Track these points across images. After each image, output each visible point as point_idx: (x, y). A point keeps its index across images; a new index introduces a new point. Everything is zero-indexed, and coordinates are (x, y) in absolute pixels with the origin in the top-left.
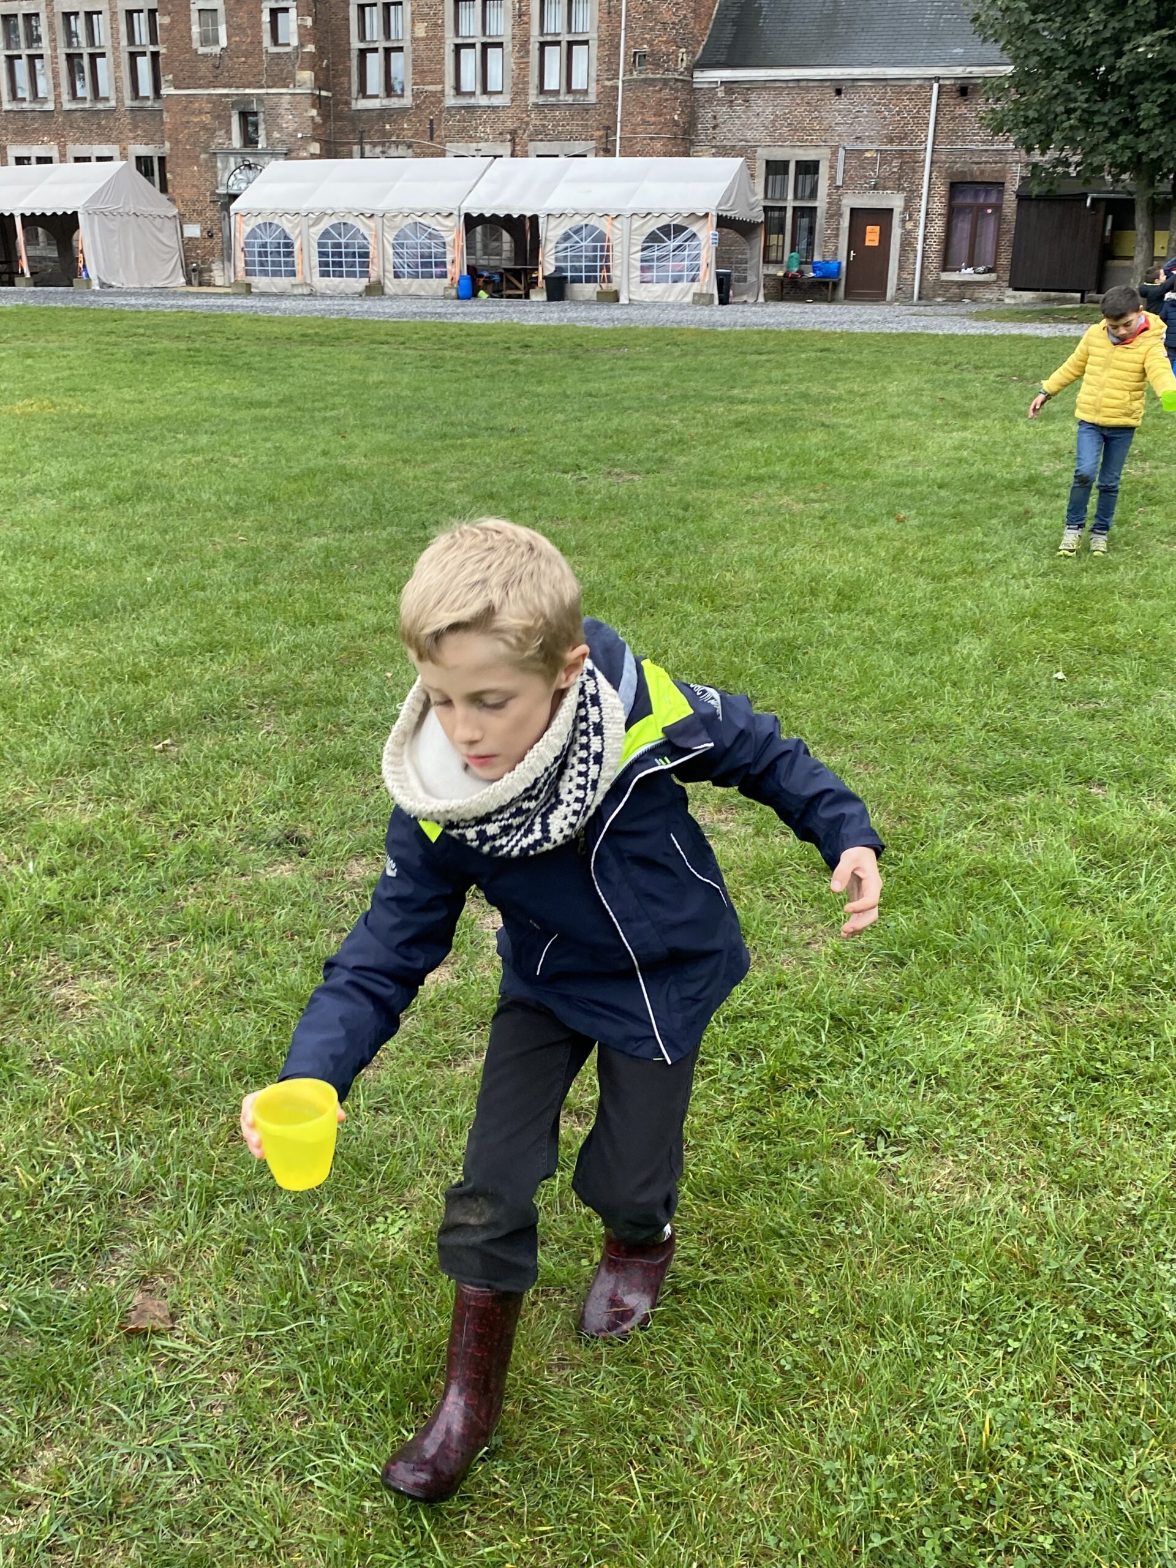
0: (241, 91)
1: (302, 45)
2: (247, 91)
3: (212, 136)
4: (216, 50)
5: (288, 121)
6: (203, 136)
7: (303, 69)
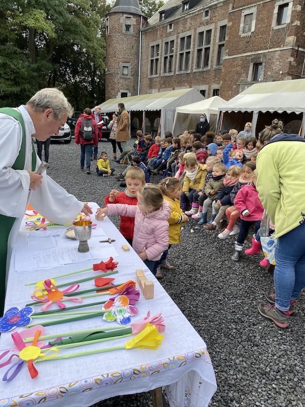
0: (257, 53)
1: (292, 22)
2: (260, 52)
3: (240, 76)
4: (249, 34)
5: (277, 65)
6: (236, 77)
7: (289, 35)
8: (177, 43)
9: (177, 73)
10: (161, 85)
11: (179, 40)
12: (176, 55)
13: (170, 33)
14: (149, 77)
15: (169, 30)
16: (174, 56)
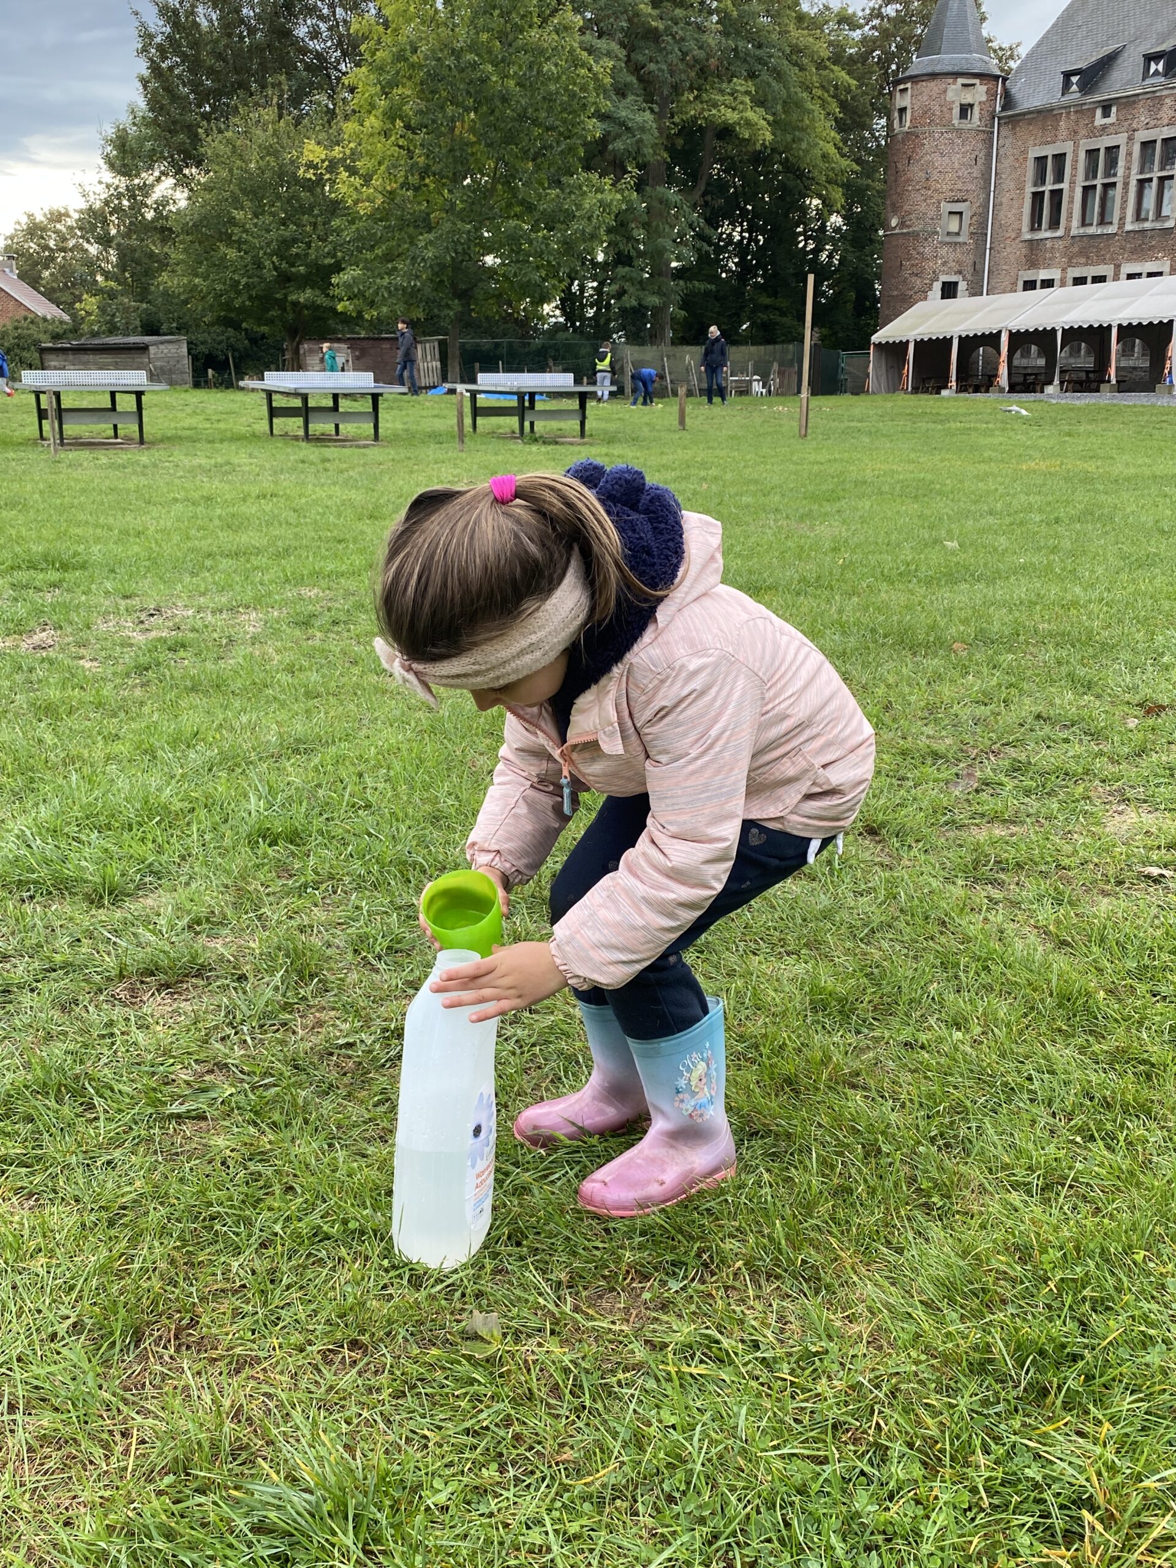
8: (1129, 154)
9: (1129, 227)
10: (1070, 259)
11: (1137, 149)
12: (1126, 185)
13: (1104, 128)
14: (1028, 237)
15: (1099, 120)
16: (1119, 186)
